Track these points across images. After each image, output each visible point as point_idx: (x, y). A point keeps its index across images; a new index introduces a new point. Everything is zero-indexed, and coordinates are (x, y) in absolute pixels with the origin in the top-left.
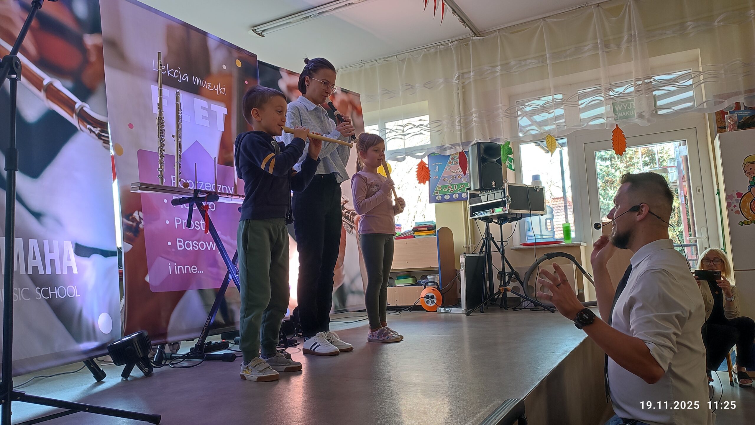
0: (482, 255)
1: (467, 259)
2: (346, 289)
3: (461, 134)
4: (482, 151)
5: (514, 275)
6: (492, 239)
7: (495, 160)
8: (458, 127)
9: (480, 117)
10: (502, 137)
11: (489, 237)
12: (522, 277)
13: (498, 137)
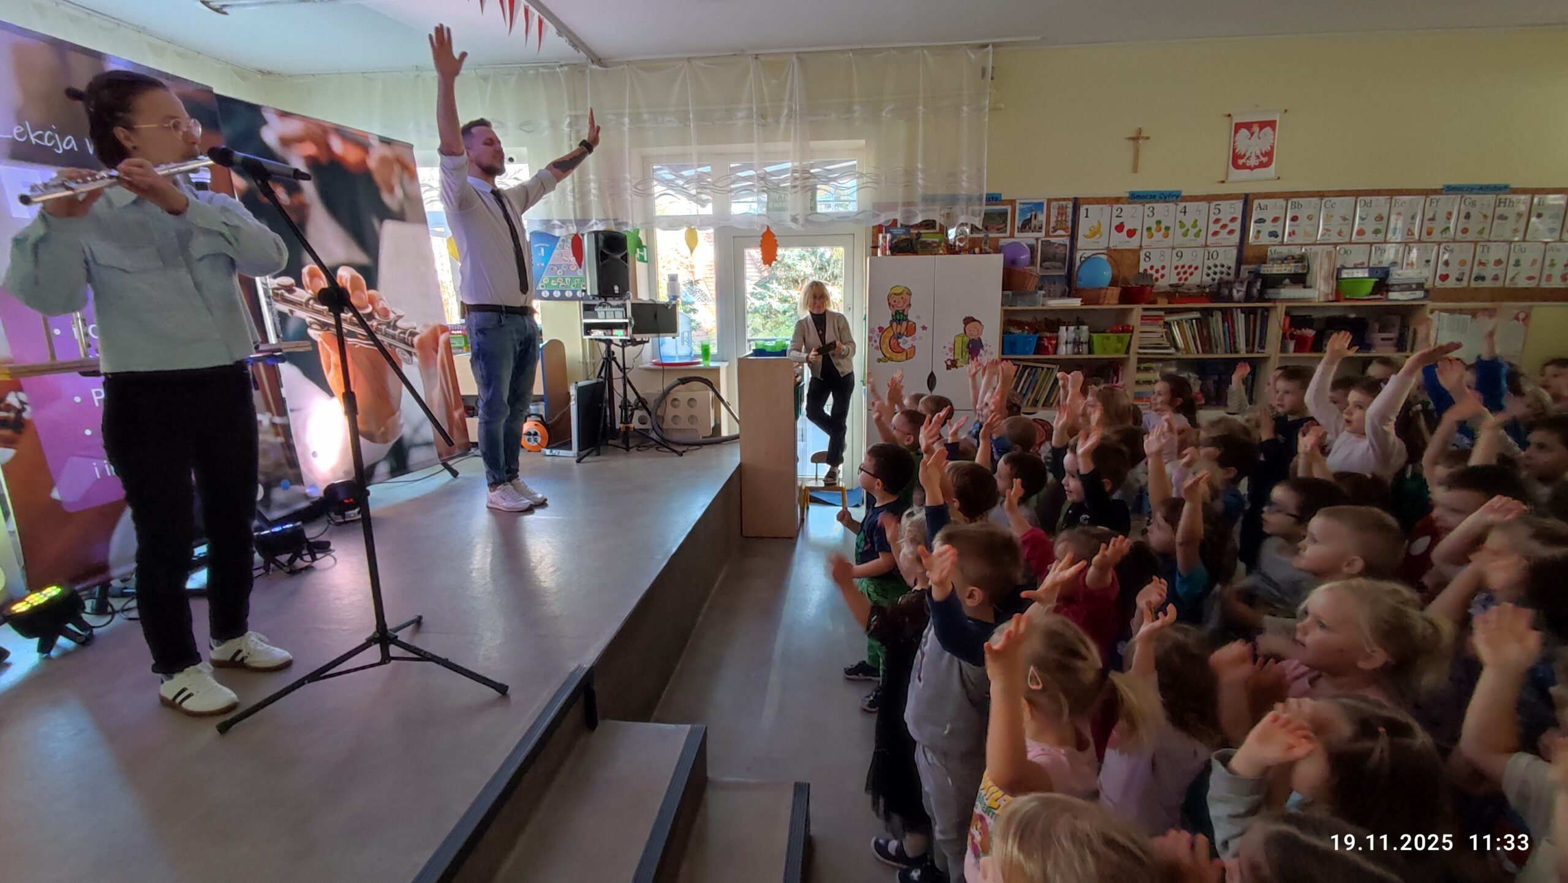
0: (601, 380)
1: (580, 390)
2: (406, 443)
3: (575, 209)
4: (601, 244)
5: (642, 403)
6: (614, 359)
7: (619, 256)
8: (570, 199)
9: (600, 189)
10: (630, 222)
11: (610, 357)
12: (651, 405)
13: (625, 220)
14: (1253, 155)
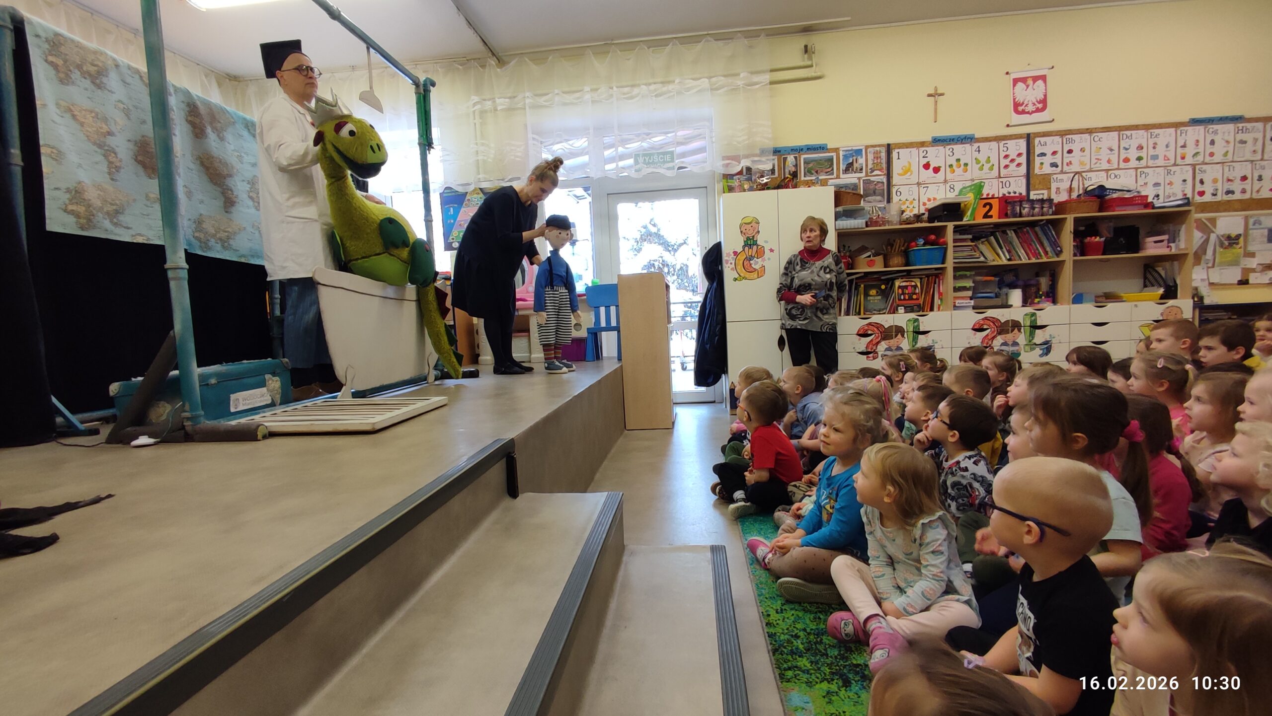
14: (1030, 103)
